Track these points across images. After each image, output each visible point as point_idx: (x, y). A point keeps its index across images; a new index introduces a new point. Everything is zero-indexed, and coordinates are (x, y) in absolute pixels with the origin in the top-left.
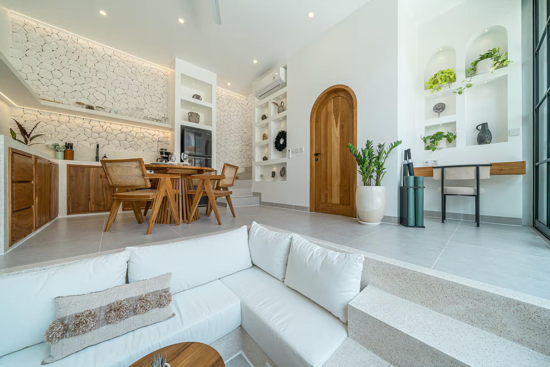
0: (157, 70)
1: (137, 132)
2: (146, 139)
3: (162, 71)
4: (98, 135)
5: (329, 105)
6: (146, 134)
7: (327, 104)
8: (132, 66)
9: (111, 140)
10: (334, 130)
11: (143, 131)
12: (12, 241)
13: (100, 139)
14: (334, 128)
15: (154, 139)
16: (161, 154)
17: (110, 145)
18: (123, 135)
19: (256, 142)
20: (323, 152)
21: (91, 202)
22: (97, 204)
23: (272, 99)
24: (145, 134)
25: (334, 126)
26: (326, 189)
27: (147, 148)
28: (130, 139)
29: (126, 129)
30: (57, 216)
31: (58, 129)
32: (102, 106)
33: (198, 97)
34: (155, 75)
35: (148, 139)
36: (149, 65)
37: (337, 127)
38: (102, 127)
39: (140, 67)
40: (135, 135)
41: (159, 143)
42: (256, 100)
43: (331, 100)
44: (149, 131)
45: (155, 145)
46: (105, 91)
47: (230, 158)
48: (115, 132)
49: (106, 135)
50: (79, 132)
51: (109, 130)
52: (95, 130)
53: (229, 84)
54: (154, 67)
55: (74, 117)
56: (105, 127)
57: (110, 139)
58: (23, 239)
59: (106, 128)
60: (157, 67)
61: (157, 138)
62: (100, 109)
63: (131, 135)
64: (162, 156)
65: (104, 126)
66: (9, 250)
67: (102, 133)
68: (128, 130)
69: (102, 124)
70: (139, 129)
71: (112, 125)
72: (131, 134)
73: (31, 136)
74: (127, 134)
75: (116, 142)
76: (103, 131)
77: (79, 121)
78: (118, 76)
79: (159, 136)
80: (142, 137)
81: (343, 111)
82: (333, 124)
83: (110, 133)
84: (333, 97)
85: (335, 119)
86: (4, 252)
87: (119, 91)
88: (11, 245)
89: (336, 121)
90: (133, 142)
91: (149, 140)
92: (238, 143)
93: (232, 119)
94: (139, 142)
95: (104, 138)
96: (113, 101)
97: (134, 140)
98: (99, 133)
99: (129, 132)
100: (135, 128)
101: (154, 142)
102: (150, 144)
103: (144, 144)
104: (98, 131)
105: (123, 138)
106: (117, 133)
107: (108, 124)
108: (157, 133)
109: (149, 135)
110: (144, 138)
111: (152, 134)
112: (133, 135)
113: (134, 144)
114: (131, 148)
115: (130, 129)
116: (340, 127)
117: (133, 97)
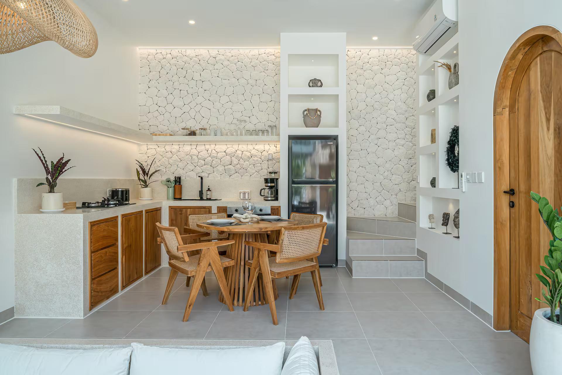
0: (266, 54)
1: (243, 150)
3: (273, 53)
4: (203, 162)
5: (532, 73)
8: (237, 61)
9: (216, 166)
10: (544, 136)
11: (250, 147)
12: (92, 305)
13: (205, 166)
14: (543, 132)
16: (265, 183)
17: (215, 173)
18: (229, 158)
19: (420, 146)
20: (523, 188)
23: (441, 58)
24: (252, 152)
25: (542, 128)
26: (529, 283)
27: (254, 171)
28: (235, 161)
29: (231, 149)
30: (160, 265)
31: (171, 161)
33: (315, 83)
34: (264, 62)
35: (256, 159)
36: (256, 52)
38: (207, 151)
39: (246, 58)
40: (240, 155)
41: (270, 162)
42: (421, 57)
43: (537, 62)
44: (257, 147)
45: (265, 165)
46: (210, 105)
47: (386, 174)
48: (220, 155)
49: (210, 160)
50: (187, 162)
51: (214, 154)
52: (201, 157)
53: (375, 38)
54: (263, 51)
55: (183, 144)
58: (105, 302)
59: (211, 152)
60: (267, 50)
61: (267, 154)
64: (267, 184)
65: (210, 149)
66: (88, 314)
67: (207, 158)
68: (234, 150)
70: (245, 146)
71: (217, 146)
73: (150, 173)
75: (221, 168)
76: (208, 156)
77: (187, 148)
78: (223, 80)
79: (269, 153)
80: (249, 157)
81: (560, 90)
82: (542, 122)
83: (215, 157)
84: (540, 52)
85: (545, 108)
86: (84, 317)
87: (224, 99)
88: (91, 309)
89: (546, 113)
90: (238, 166)
92: (403, 142)
93: (391, 96)
94: (246, 164)
95: (208, 164)
96: (218, 115)
97: (239, 162)
98: (204, 159)
99: (234, 152)
100: (240, 146)
101: (263, 161)
102: (258, 166)
103: (250, 166)
104: (204, 157)
105: (228, 161)
106: (221, 156)
107: (213, 146)
108: (267, 147)
109: (257, 153)
110: (251, 157)
111: (260, 150)
112: (238, 156)
113: (240, 168)
114: (236, 174)
115: (235, 149)
116: (555, 130)
117: (239, 103)
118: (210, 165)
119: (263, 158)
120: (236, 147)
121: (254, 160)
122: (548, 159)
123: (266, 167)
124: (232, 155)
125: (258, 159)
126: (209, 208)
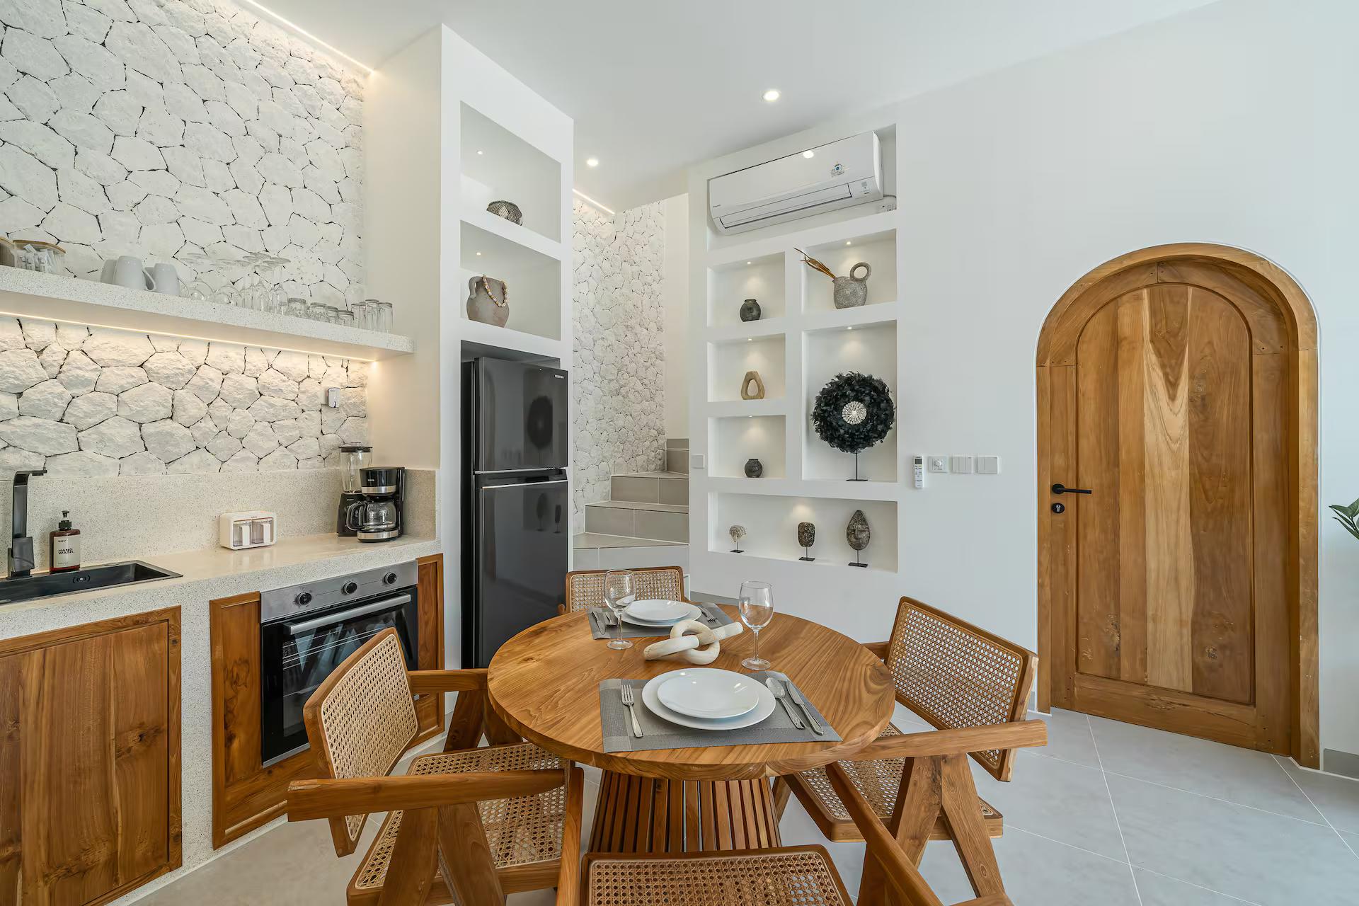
0: (317, 67)
1: (226, 368)
2: (272, 401)
3: (339, 77)
6: (268, 377)
7: (1117, 307)
9: (92, 421)
10: (1158, 407)
11: (257, 360)
13: (27, 421)
14: (1156, 399)
15: (308, 397)
17: (88, 452)
18: (160, 391)
19: (708, 401)
20: (1091, 485)
21: (29, 873)
22: (69, 870)
23: (802, 248)
24: (263, 378)
25: (1154, 394)
27: (275, 444)
28: (192, 406)
29: (172, 356)
32: (39, 236)
33: (511, 212)
34: (310, 90)
35: (278, 401)
36: (282, 39)
37: (1172, 398)
38: (39, 353)
39: (241, 41)
40: (216, 385)
41: (329, 416)
43: (1141, 293)
44: (280, 363)
45: (311, 423)
46: (54, 149)
48: (113, 378)
49: (60, 396)
51: (80, 367)
54: (303, 48)
56: (55, 355)
57: (87, 415)
59: (59, 358)
60: (318, 53)
61: (319, 389)
62: (44, 255)
63: (200, 388)
65: (54, 347)
67: (41, 387)
68: (187, 364)
69: (39, 334)
70: (237, 353)
71: (98, 340)
72: (201, 383)
74: (175, 382)
75: (122, 432)
76: (45, 374)
78: (131, 74)
79: (325, 384)
80: (251, 393)
81: (1210, 343)
82: (1152, 386)
83: (84, 383)
84: (1153, 281)
85: (1163, 367)
87: (135, 154)
89: (1166, 375)
90: (207, 424)
91: (284, 407)
94: (239, 419)
95: (47, 414)
96: (98, 204)
97: (212, 410)
98: (17, 386)
99: (190, 371)
100: (216, 353)
101: (303, 411)
102: (287, 426)
103: (258, 426)
104: (17, 378)
105: (158, 404)
106: (123, 382)
107: (73, 337)
108: (318, 367)
109: (284, 381)
110: (261, 395)
111: (295, 373)
112: (206, 387)
113: (216, 430)
114: (195, 458)
115: (192, 359)
116: (1191, 400)
117: (209, 191)
118: (59, 416)
119: (303, 399)
120: (195, 351)
121: (272, 405)
122: (1170, 442)
123: (316, 431)
124: (179, 383)
125: (286, 402)
126: (165, 617)
